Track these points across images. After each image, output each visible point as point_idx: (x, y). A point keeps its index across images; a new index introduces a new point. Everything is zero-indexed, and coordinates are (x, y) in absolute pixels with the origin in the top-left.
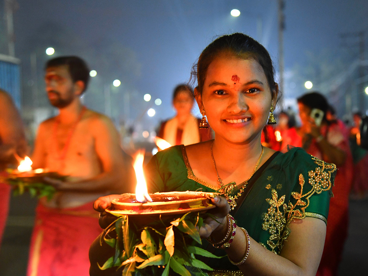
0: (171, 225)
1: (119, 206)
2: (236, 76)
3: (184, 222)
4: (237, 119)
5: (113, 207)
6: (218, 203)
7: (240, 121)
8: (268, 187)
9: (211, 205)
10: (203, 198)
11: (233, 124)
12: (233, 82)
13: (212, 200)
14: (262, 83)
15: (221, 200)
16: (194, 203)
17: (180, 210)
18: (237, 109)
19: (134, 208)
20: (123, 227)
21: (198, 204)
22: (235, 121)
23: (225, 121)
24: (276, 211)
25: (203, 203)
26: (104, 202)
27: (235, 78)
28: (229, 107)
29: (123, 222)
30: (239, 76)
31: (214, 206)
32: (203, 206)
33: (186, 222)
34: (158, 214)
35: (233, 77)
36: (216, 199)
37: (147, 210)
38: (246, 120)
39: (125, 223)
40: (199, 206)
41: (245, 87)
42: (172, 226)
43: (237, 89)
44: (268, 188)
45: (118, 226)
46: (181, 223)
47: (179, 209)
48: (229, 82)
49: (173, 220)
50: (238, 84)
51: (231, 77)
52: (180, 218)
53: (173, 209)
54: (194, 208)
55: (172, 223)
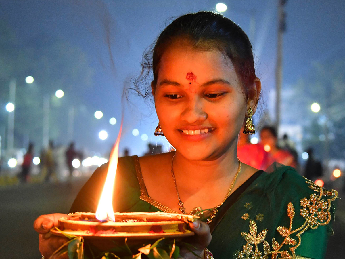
0: (139, 252)
1: (71, 224)
2: (192, 73)
3: (155, 250)
4: (194, 130)
5: (62, 226)
6: (198, 229)
7: (197, 132)
8: (245, 216)
9: (189, 232)
10: (180, 222)
11: (189, 135)
12: (188, 82)
13: (191, 225)
14: (228, 83)
15: (201, 226)
16: (169, 227)
17: (151, 234)
18: (193, 117)
19: (90, 228)
20: (78, 251)
21: (174, 229)
22: (192, 133)
23: (180, 131)
24: (254, 249)
25: (180, 228)
26: (49, 221)
27: (191, 76)
28: (184, 113)
29: (78, 244)
30: (195, 73)
31: (193, 233)
32: (180, 231)
33: (158, 251)
34: (123, 238)
35: (188, 74)
36: (196, 223)
37: (109, 231)
38: (206, 130)
39: (80, 245)
40: (175, 230)
41: (204, 88)
42: (140, 254)
43: (194, 91)
44: (245, 219)
45: (71, 249)
46: (152, 251)
47: (149, 232)
48: (183, 81)
49: (142, 246)
50: (194, 84)
51: (186, 75)
52: (152, 245)
53: (142, 232)
54: (168, 233)
55: (140, 250)
